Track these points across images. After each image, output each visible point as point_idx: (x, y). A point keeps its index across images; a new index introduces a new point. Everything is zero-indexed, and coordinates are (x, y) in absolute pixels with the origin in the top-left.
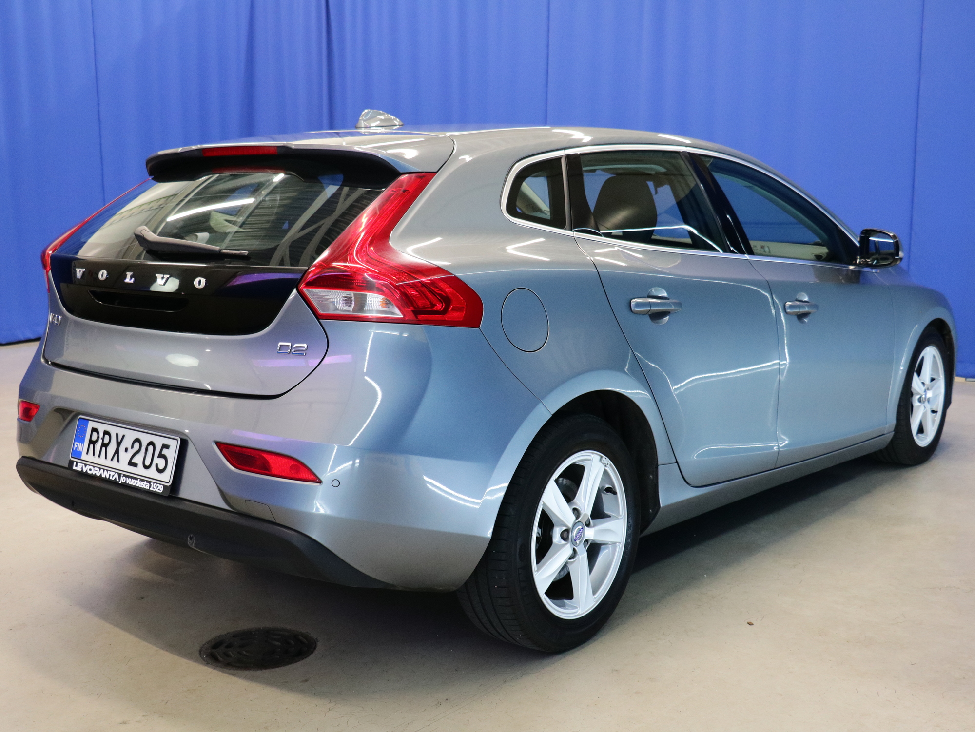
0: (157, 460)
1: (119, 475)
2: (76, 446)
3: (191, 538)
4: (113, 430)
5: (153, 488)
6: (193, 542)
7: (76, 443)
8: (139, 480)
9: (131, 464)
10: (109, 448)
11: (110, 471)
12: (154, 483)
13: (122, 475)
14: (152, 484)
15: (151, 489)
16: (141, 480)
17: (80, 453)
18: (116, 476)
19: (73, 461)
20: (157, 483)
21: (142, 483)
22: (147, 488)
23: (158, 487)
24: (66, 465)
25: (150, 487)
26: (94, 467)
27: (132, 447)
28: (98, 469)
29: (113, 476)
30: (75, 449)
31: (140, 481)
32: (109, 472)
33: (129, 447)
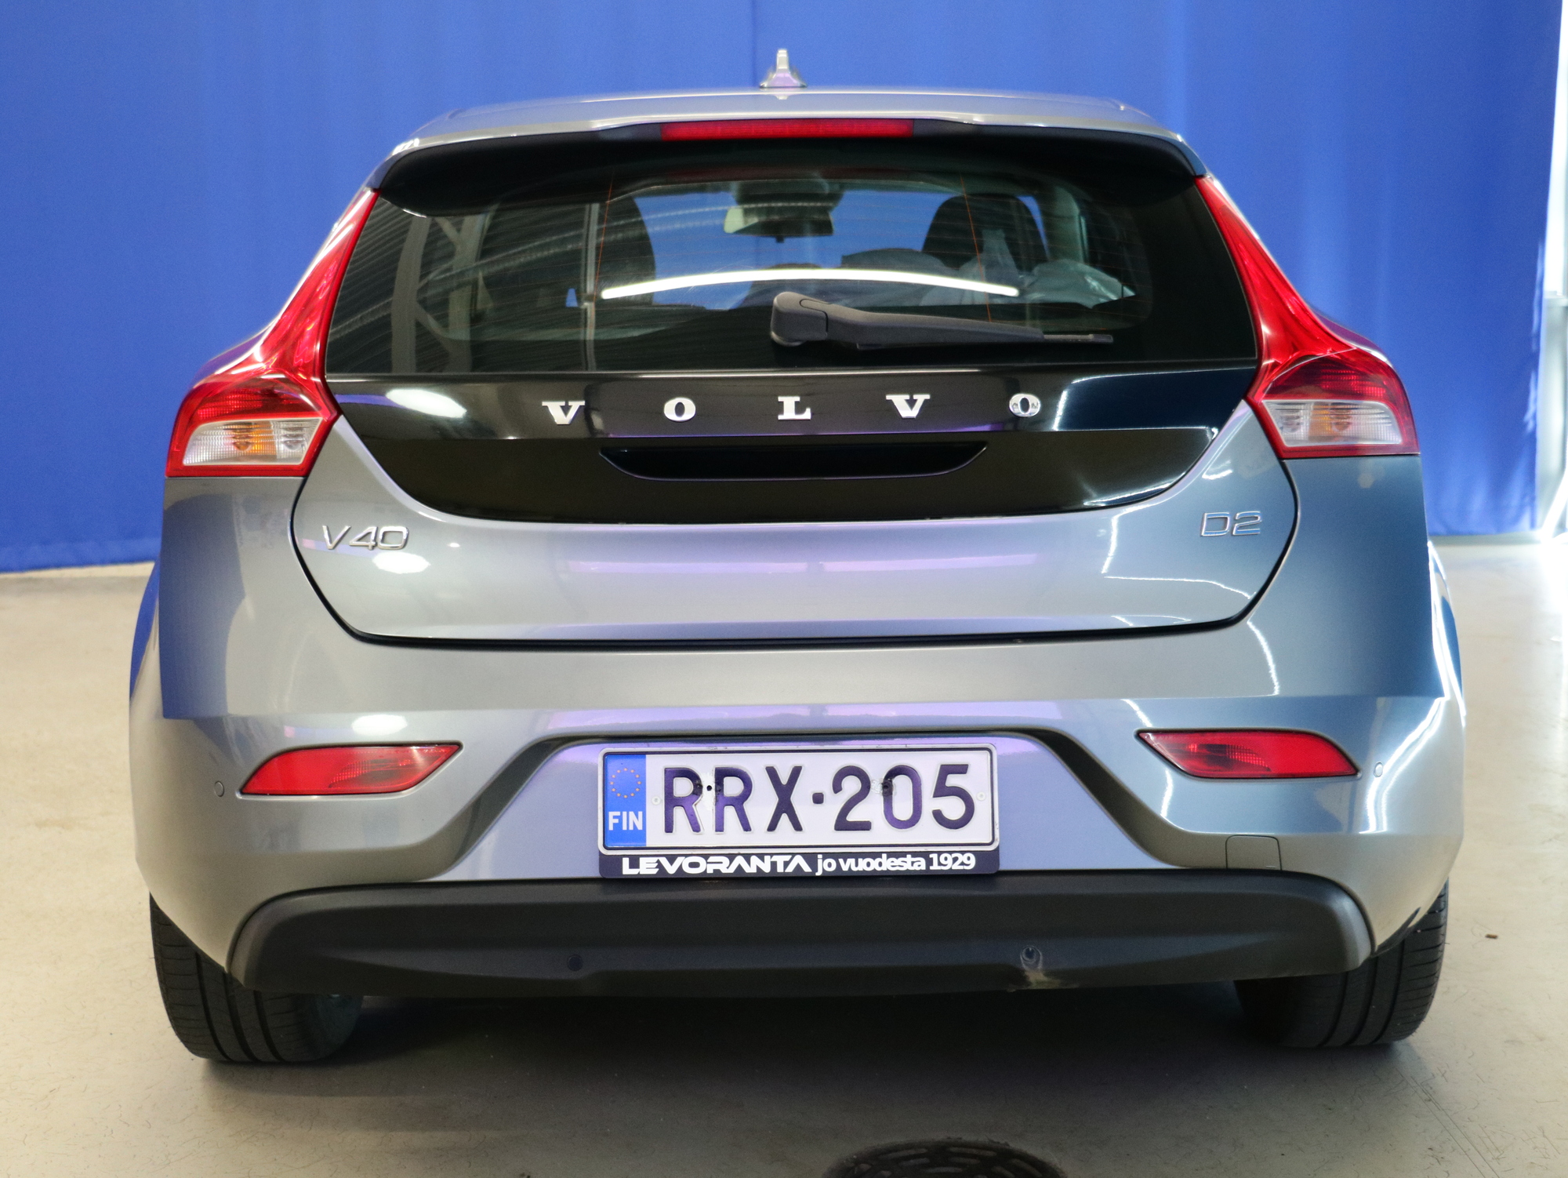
0: (930, 804)
1: (811, 859)
2: (612, 821)
3: (1029, 954)
4: (755, 764)
5: (940, 864)
6: (1037, 962)
7: (611, 814)
8: (884, 856)
9: (842, 824)
10: (748, 806)
11: (771, 855)
12: (939, 853)
13: (820, 856)
14: (934, 856)
15: (935, 867)
16: (890, 855)
17: (641, 835)
18: (799, 860)
19: (619, 859)
20: (951, 853)
21: (898, 861)
22: (918, 869)
23: (955, 860)
24: (594, 872)
25: (929, 862)
26: (706, 857)
27: (837, 787)
28: (726, 860)
29: (786, 864)
30: (611, 828)
31: (888, 857)
32: (767, 858)
33: (827, 789)
